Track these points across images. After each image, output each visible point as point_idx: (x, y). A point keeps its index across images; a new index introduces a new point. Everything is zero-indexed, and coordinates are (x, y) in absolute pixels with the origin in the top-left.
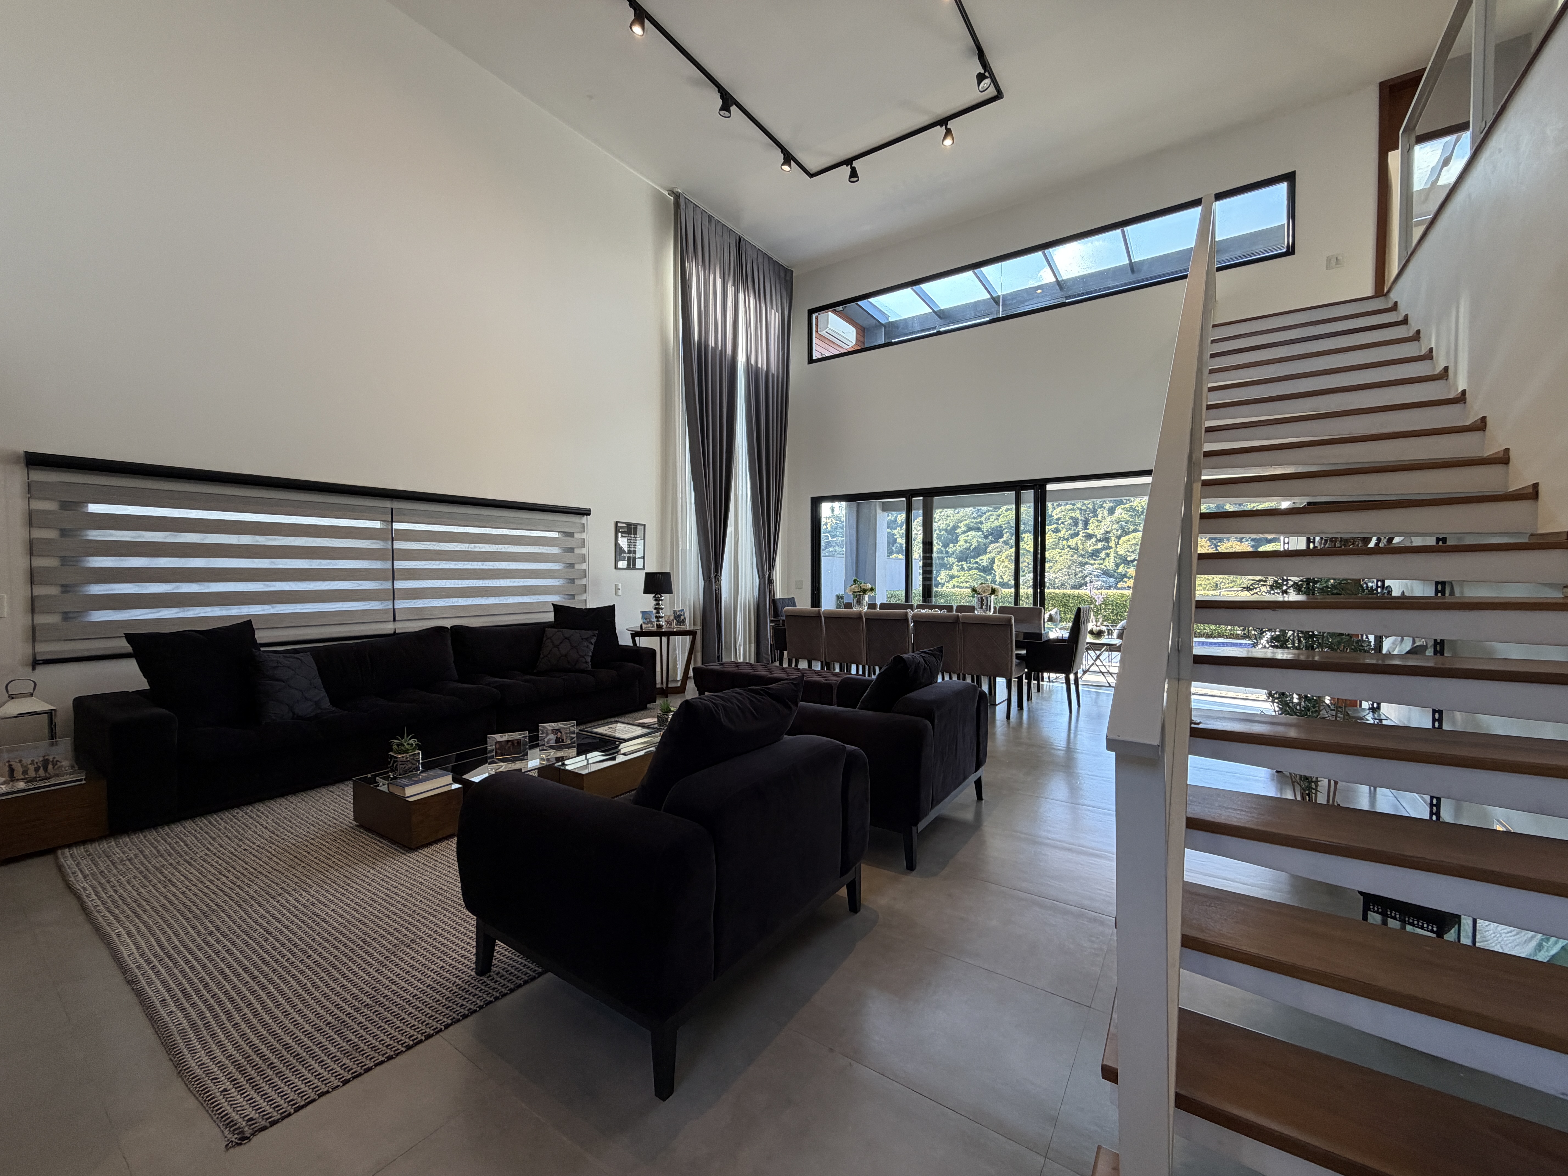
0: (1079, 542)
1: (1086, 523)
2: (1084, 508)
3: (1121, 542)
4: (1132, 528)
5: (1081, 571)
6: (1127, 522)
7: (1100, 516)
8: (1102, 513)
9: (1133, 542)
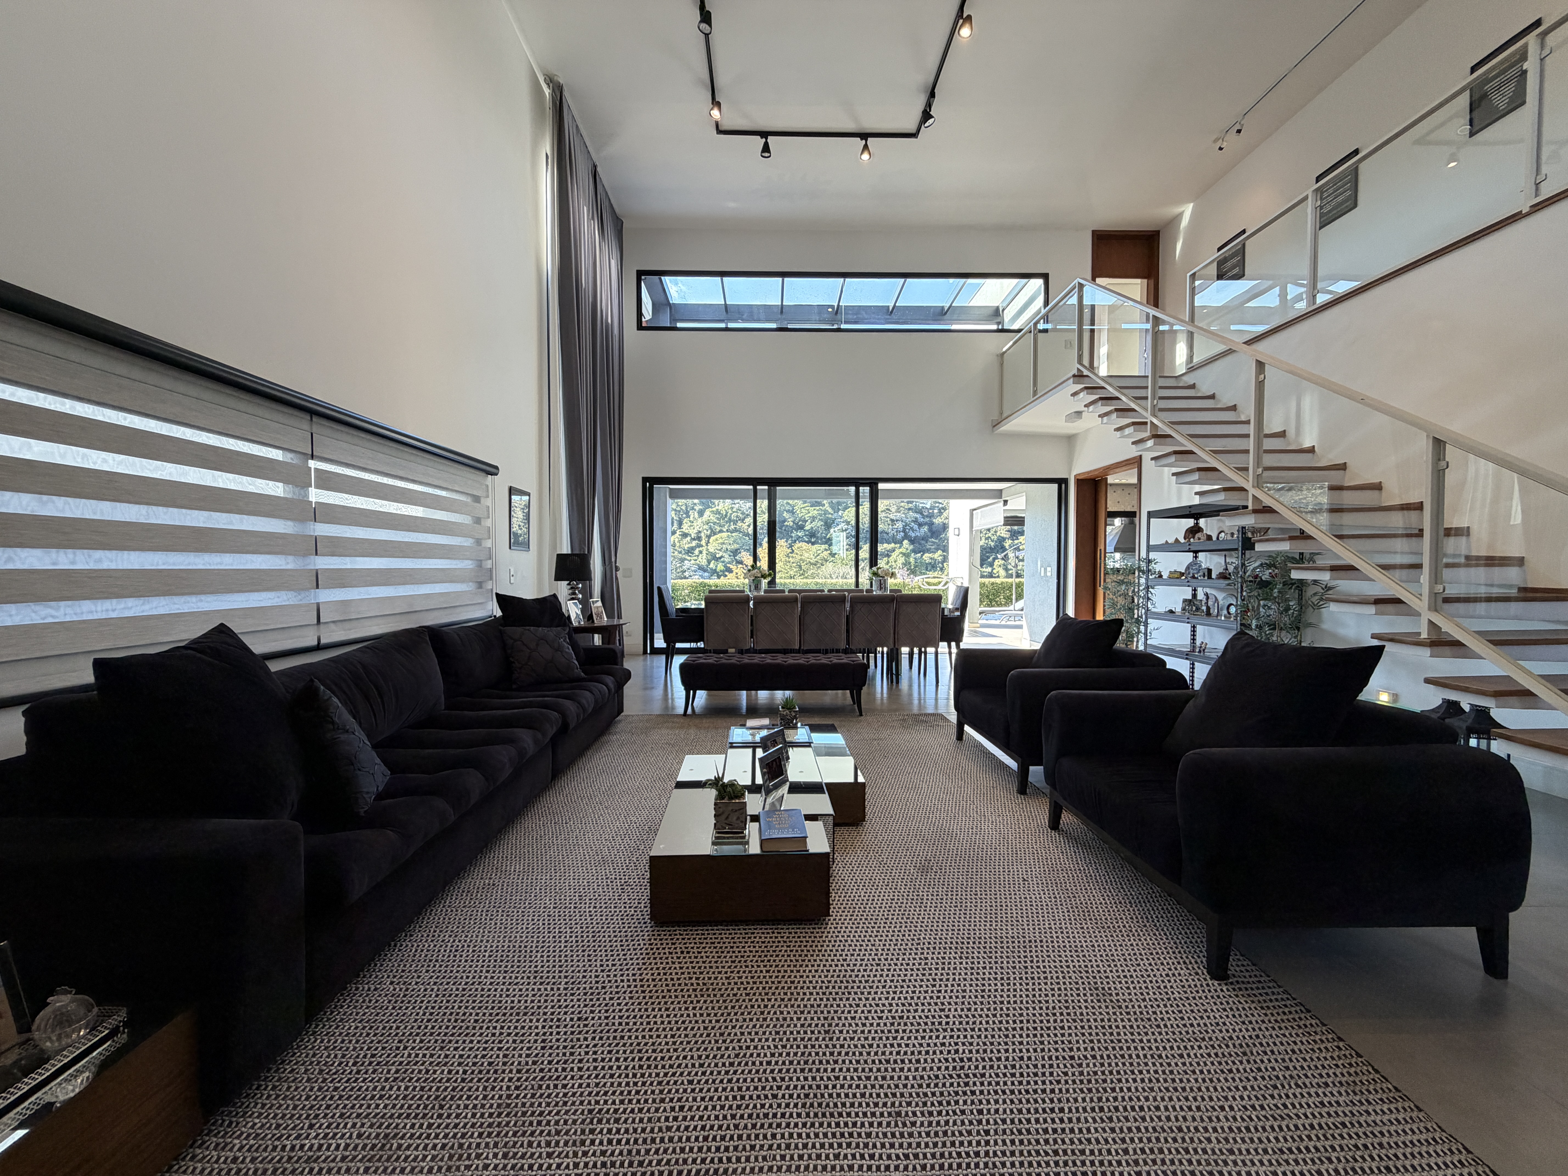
0: (676, 540)
1: (680, 523)
2: (678, 509)
3: (711, 541)
4: (718, 529)
5: (681, 567)
6: (714, 523)
7: (692, 517)
8: (694, 514)
9: (721, 541)
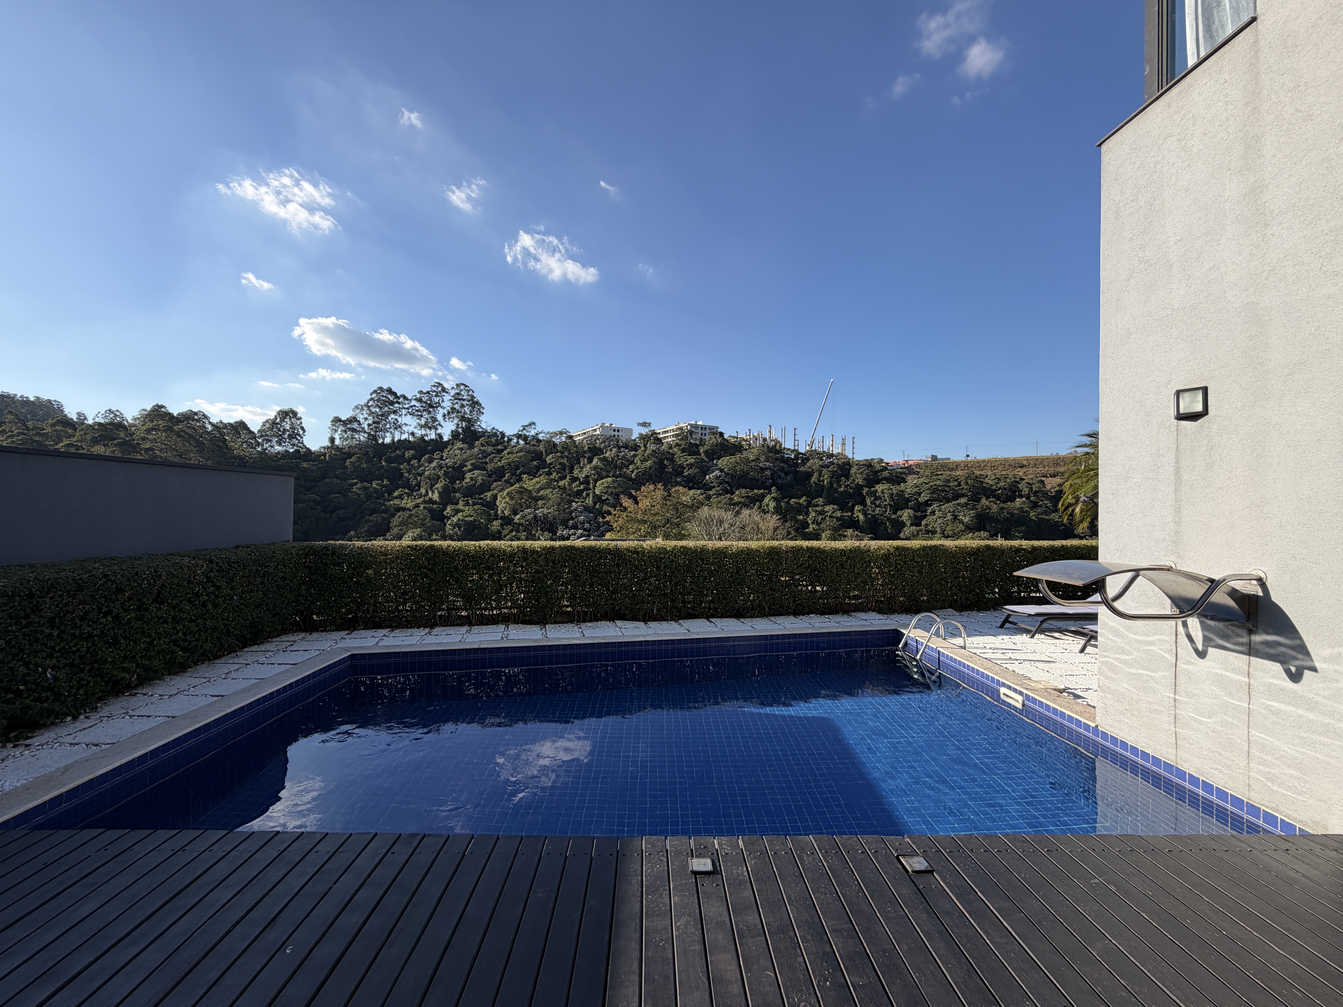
1: (572, 469)
3: (597, 484)
7: (582, 463)
9: (606, 485)
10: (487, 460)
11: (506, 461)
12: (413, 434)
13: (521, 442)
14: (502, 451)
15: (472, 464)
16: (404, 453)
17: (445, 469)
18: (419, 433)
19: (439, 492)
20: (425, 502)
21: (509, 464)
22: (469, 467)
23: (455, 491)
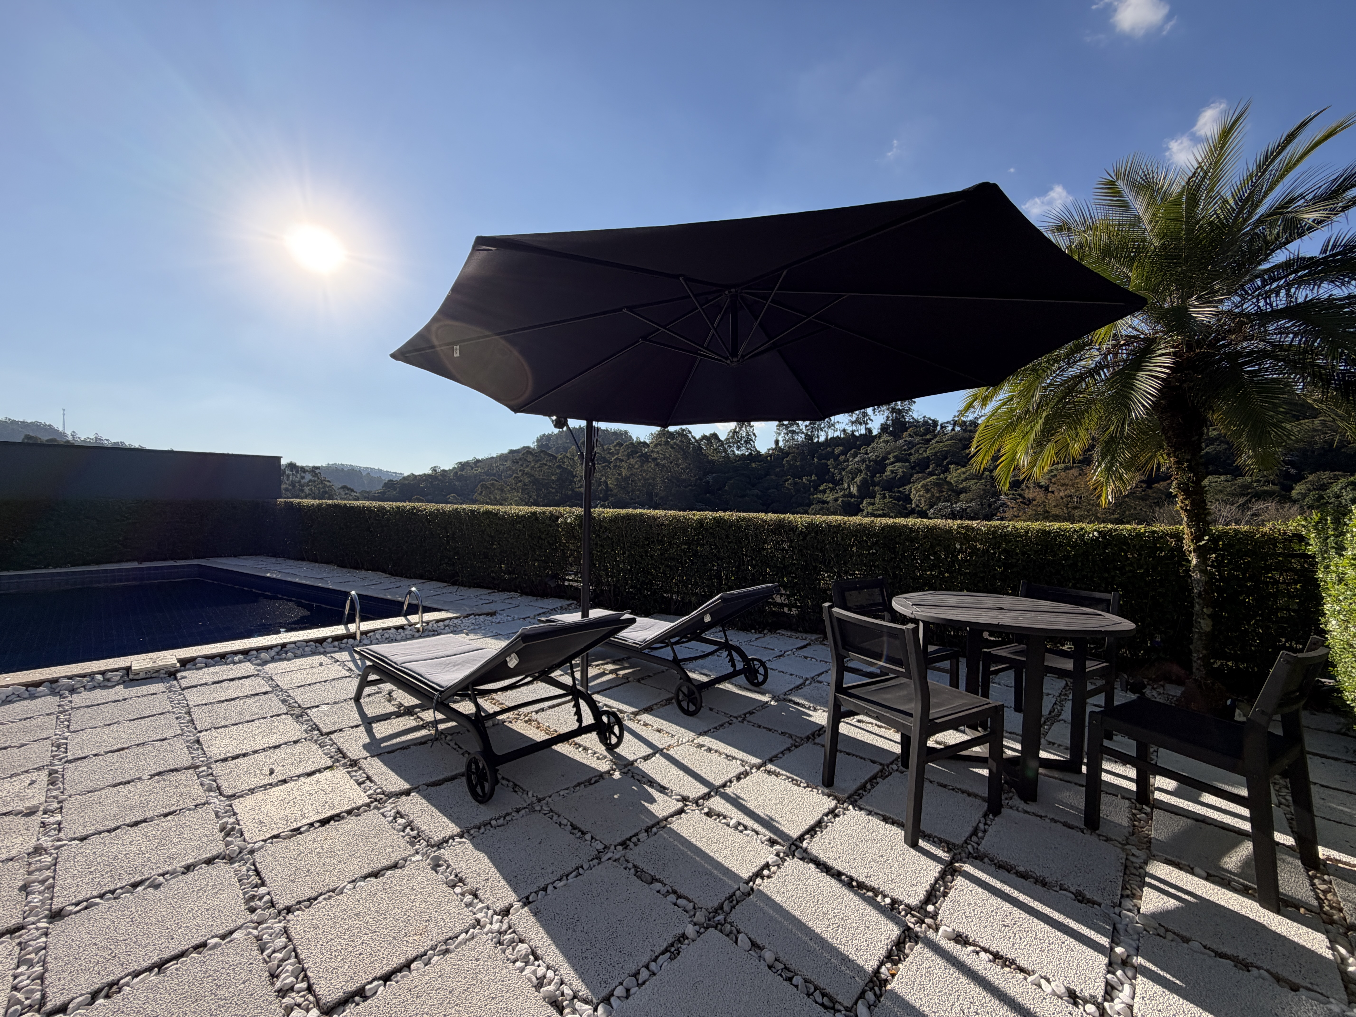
10: (913, 451)
11: (932, 451)
12: (844, 431)
13: (957, 429)
14: (930, 440)
15: (894, 457)
16: (833, 450)
17: (867, 463)
18: (849, 429)
19: (858, 486)
20: (844, 496)
21: (935, 454)
22: (892, 460)
23: (874, 484)
